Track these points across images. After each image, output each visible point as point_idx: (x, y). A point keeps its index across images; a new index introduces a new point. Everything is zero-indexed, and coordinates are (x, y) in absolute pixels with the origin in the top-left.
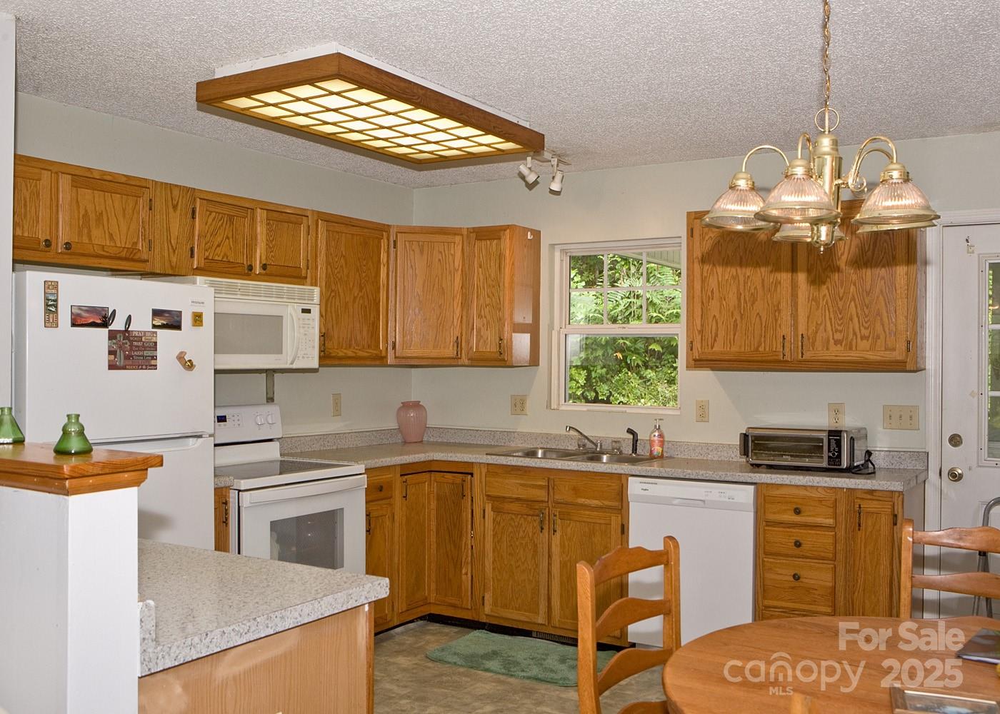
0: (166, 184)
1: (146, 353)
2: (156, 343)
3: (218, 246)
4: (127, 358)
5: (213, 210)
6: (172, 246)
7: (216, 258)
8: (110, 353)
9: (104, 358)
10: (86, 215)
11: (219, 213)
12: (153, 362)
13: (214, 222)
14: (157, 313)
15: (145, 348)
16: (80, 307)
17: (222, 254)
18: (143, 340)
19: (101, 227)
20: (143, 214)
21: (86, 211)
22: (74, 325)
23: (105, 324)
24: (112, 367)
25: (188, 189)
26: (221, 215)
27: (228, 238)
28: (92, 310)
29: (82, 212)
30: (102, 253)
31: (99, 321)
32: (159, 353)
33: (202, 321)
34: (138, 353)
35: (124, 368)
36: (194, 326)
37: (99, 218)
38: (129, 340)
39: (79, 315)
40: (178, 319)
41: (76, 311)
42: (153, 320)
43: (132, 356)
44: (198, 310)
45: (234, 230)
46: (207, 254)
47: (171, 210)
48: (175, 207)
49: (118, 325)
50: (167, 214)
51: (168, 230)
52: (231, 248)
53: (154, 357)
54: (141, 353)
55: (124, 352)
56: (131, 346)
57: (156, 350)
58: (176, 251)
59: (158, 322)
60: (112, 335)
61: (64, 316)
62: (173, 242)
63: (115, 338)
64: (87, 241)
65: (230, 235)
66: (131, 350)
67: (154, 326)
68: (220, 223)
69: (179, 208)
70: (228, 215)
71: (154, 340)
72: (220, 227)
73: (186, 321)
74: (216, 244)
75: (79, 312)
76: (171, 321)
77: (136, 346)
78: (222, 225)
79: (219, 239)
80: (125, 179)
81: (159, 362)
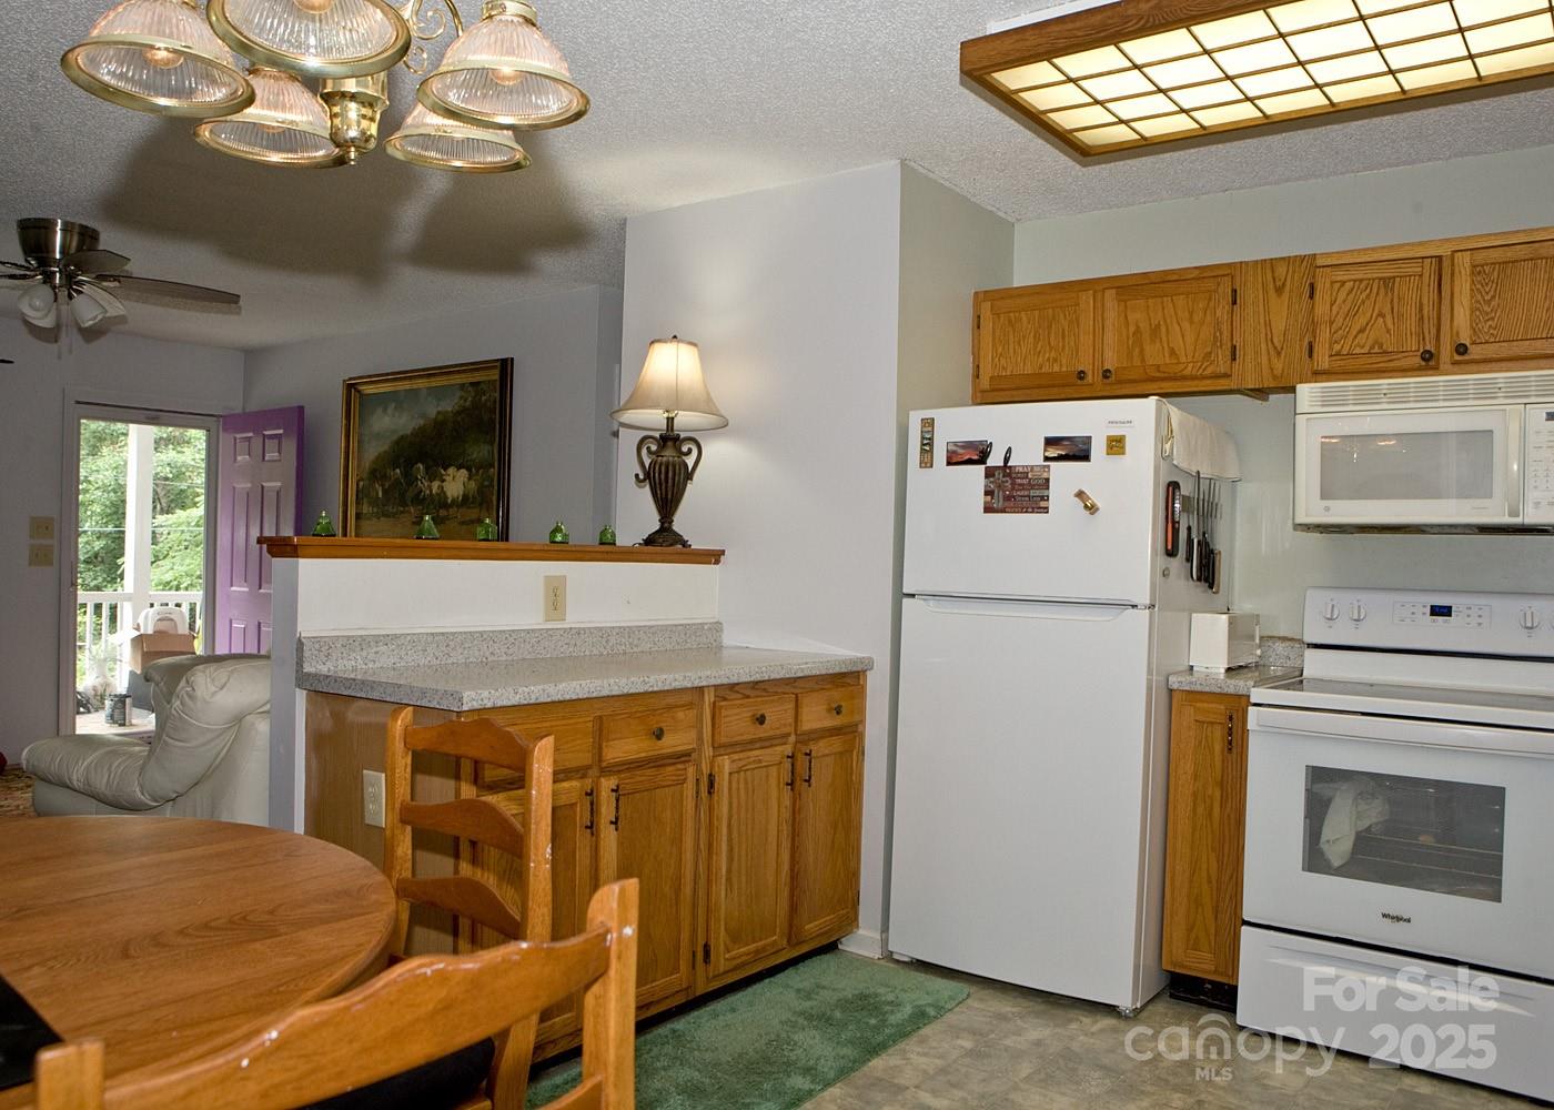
0: (1264, 261)
1: (1032, 493)
2: (1047, 480)
3: (1362, 331)
4: (1007, 498)
5: (1345, 278)
6: (1275, 348)
7: (1358, 350)
8: (986, 493)
9: (980, 499)
10: (1138, 331)
11: (1361, 281)
12: (1043, 504)
13: (1352, 296)
14: (1051, 442)
15: (1032, 487)
16: (955, 444)
17: (1370, 342)
18: (1030, 476)
19: (1158, 341)
20: (1222, 311)
21: (1138, 327)
22: (949, 463)
23: (982, 461)
24: (988, 509)
25: (1303, 258)
26: (1365, 283)
27: (1381, 315)
28: (969, 445)
29: (1132, 329)
30: (1158, 375)
31: (976, 457)
32: (1053, 492)
33: (1123, 447)
34: (1022, 493)
35: (1003, 511)
36: (1108, 454)
37: (1155, 331)
38: (1011, 478)
39: (954, 452)
40: (1084, 447)
41: (951, 448)
42: (1045, 450)
43: (1014, 497)
44: (1116, 431)
45: (1396, 300)
46: (1337, 347)
47: (1272, 292)
48: (1279, 290)
49: (995, 460)
50: (1266, 301)
51: (1268, 324)
52: (1388, 331)
53: (1046, 498)
54: (1026, 493)
55: (1004, 492)
56: (1013, 484)
57: (1048, 488)
58: (1283, 353)
59: (1052, 453)
60: (990, 473)
61: (940, 455)
62: (1275, 340)
63: (993, 476)
64: (1139, 364)
65: (1387, 310)
66: (1013, 489)
67: (1047, 459)
68: (1364, 296)
69: (1287, 288)
70: (1380, 279)
71: (1045, 475)
72: (1363, 302)
73: (1098, 449)
74: (1357, 328)
75: (955, 448)
76: (1075, 450)
77: (1020, 485)
78: (1368, 296)
79: (1362, 321)
80: (1197, 272)
81: (1052, 504)
